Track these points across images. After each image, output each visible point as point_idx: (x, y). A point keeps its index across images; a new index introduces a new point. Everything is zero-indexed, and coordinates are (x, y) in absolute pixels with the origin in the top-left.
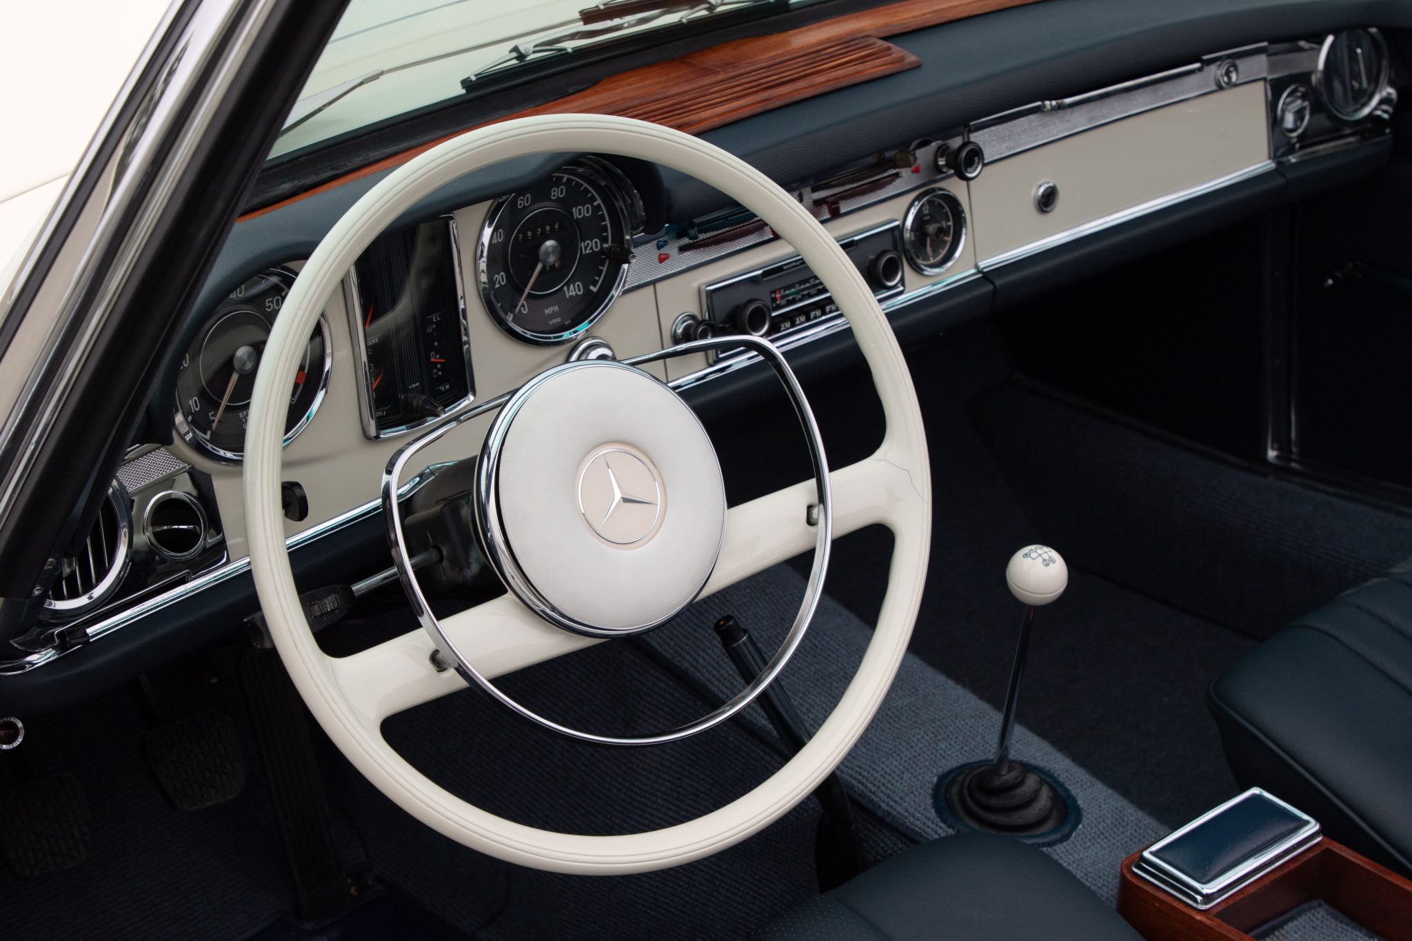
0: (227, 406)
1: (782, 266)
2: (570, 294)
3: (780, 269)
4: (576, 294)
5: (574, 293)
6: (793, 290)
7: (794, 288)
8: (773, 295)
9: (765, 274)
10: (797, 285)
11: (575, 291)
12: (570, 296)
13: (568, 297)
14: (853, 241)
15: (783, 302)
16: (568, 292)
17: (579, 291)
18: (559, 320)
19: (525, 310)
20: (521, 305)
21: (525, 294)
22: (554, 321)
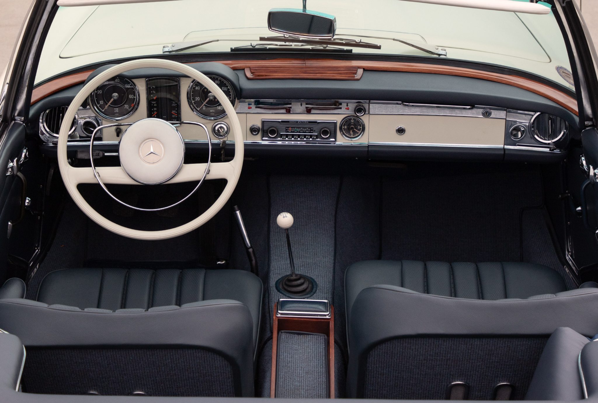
0: (109, 105)
1: (289, 121)
3: (288, 122)
5: (220, 109)
6: (294, 129)
7: (295, 128)
8: (287, 128)
9: (282, 122)
10: (296, 128)
12: (218, 109)
14: (317, 122)
15: (290, 131)
18: (214, 114)
19: (204, 108)
20: (202, 107)
21: (203, 104)
22: (212, 114)
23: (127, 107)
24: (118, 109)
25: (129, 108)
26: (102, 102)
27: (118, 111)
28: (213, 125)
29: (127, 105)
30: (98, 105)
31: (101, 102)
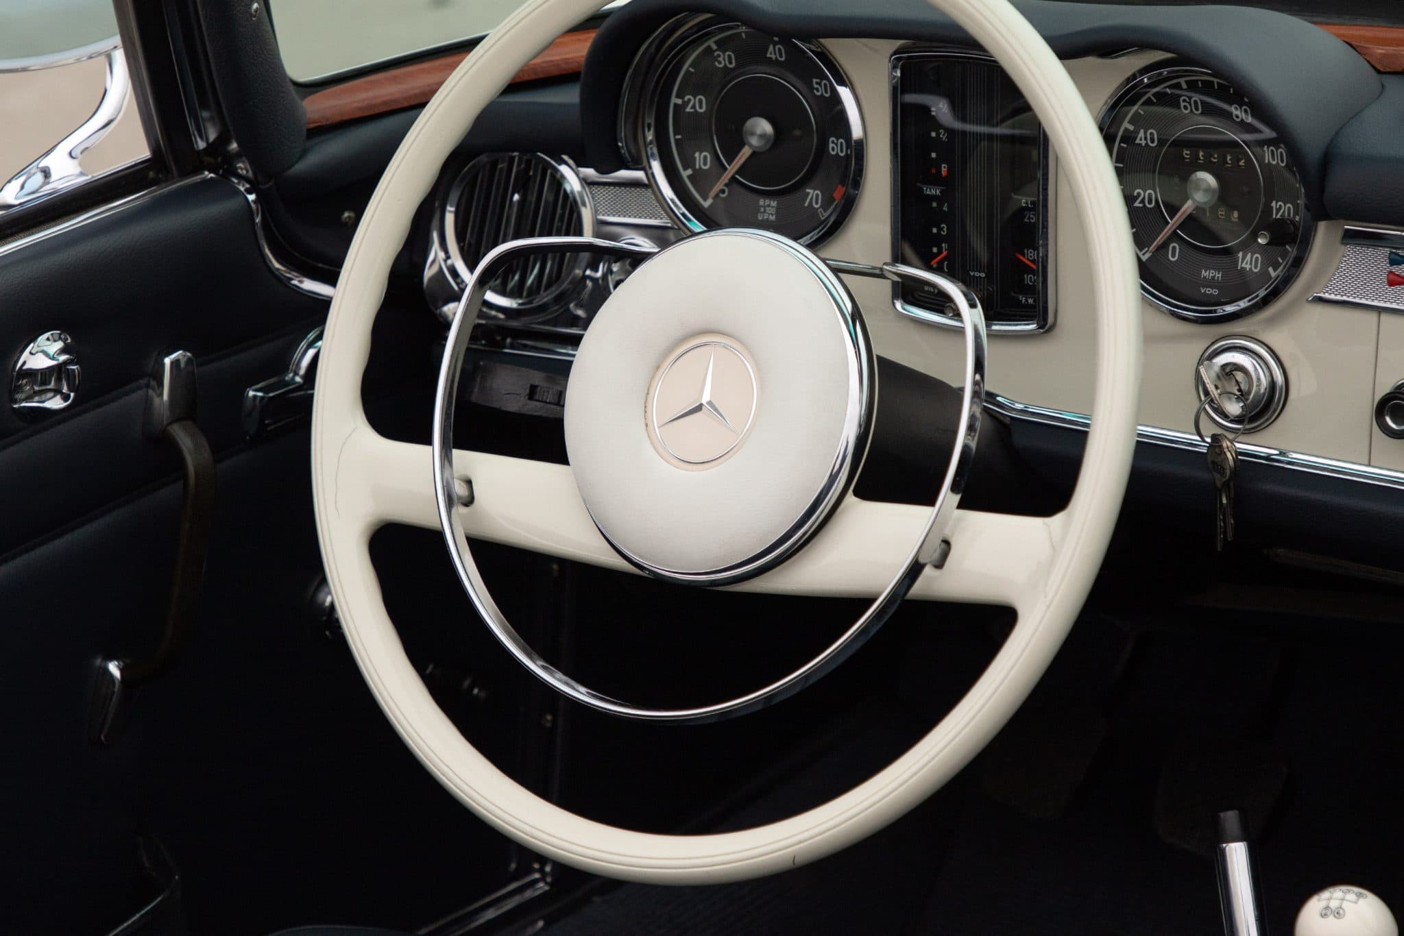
0: (732, 177)
2: (1244, 265)
4: (1251, 269)
5: (1248, 267)
11: (1251, 264)
12: (1241, 268)
13: (1239, 268)
16: (1242, 262)
17: (1256, 267)
18: (1215, 292)
19: (1174, 254)
20: (1164, 246)
21: (1167, 231)
22: (1209, 291)
23: (817, 203)
24: (774, 204)
25: (825, 206)
26: (705, 157)
27: (773, 218)
28: (1208, 348)
29: (815, 189)
30: (686, 174)
31: (703, 160)
